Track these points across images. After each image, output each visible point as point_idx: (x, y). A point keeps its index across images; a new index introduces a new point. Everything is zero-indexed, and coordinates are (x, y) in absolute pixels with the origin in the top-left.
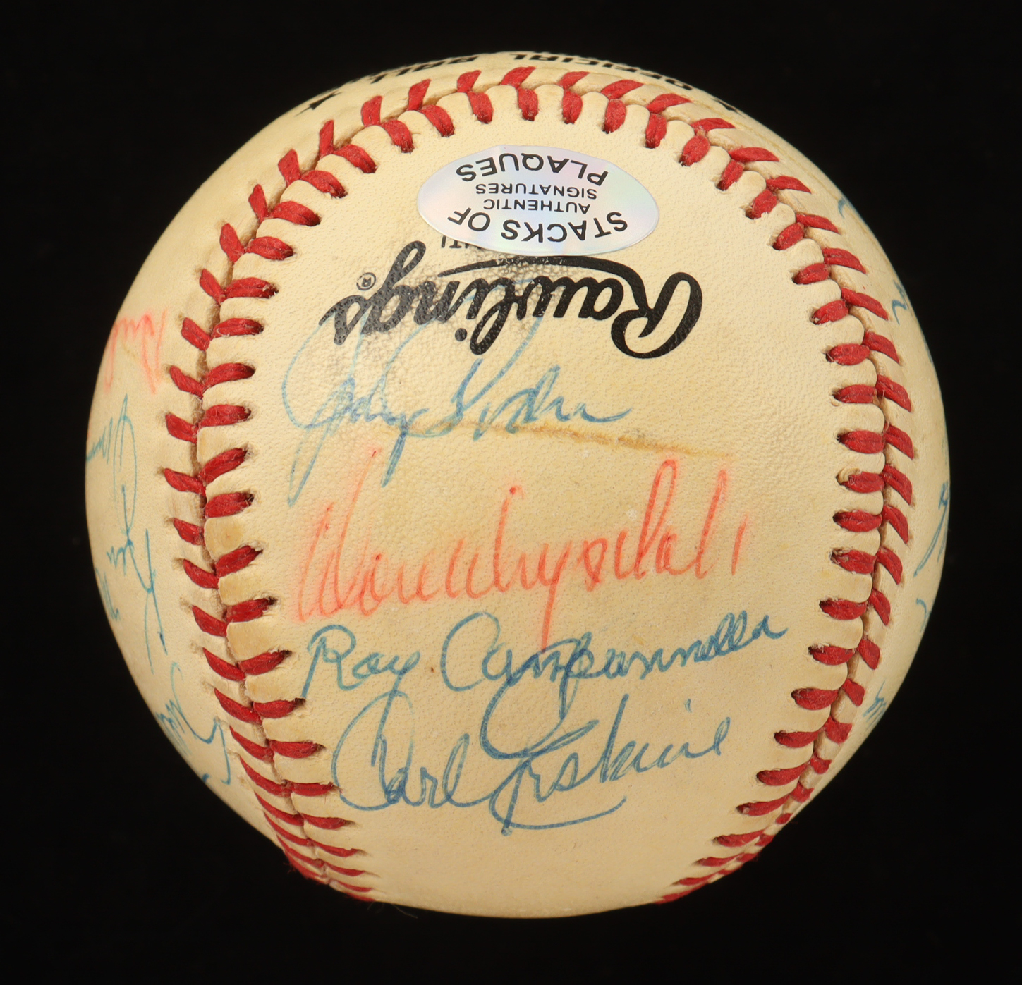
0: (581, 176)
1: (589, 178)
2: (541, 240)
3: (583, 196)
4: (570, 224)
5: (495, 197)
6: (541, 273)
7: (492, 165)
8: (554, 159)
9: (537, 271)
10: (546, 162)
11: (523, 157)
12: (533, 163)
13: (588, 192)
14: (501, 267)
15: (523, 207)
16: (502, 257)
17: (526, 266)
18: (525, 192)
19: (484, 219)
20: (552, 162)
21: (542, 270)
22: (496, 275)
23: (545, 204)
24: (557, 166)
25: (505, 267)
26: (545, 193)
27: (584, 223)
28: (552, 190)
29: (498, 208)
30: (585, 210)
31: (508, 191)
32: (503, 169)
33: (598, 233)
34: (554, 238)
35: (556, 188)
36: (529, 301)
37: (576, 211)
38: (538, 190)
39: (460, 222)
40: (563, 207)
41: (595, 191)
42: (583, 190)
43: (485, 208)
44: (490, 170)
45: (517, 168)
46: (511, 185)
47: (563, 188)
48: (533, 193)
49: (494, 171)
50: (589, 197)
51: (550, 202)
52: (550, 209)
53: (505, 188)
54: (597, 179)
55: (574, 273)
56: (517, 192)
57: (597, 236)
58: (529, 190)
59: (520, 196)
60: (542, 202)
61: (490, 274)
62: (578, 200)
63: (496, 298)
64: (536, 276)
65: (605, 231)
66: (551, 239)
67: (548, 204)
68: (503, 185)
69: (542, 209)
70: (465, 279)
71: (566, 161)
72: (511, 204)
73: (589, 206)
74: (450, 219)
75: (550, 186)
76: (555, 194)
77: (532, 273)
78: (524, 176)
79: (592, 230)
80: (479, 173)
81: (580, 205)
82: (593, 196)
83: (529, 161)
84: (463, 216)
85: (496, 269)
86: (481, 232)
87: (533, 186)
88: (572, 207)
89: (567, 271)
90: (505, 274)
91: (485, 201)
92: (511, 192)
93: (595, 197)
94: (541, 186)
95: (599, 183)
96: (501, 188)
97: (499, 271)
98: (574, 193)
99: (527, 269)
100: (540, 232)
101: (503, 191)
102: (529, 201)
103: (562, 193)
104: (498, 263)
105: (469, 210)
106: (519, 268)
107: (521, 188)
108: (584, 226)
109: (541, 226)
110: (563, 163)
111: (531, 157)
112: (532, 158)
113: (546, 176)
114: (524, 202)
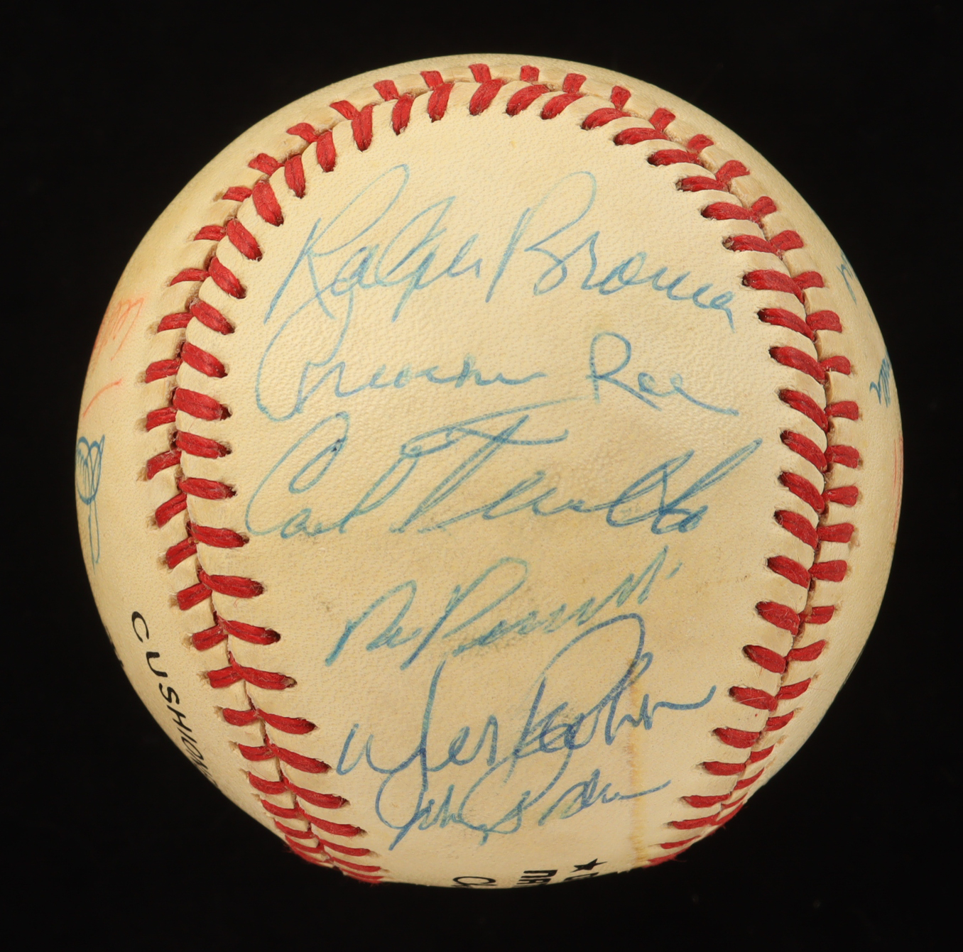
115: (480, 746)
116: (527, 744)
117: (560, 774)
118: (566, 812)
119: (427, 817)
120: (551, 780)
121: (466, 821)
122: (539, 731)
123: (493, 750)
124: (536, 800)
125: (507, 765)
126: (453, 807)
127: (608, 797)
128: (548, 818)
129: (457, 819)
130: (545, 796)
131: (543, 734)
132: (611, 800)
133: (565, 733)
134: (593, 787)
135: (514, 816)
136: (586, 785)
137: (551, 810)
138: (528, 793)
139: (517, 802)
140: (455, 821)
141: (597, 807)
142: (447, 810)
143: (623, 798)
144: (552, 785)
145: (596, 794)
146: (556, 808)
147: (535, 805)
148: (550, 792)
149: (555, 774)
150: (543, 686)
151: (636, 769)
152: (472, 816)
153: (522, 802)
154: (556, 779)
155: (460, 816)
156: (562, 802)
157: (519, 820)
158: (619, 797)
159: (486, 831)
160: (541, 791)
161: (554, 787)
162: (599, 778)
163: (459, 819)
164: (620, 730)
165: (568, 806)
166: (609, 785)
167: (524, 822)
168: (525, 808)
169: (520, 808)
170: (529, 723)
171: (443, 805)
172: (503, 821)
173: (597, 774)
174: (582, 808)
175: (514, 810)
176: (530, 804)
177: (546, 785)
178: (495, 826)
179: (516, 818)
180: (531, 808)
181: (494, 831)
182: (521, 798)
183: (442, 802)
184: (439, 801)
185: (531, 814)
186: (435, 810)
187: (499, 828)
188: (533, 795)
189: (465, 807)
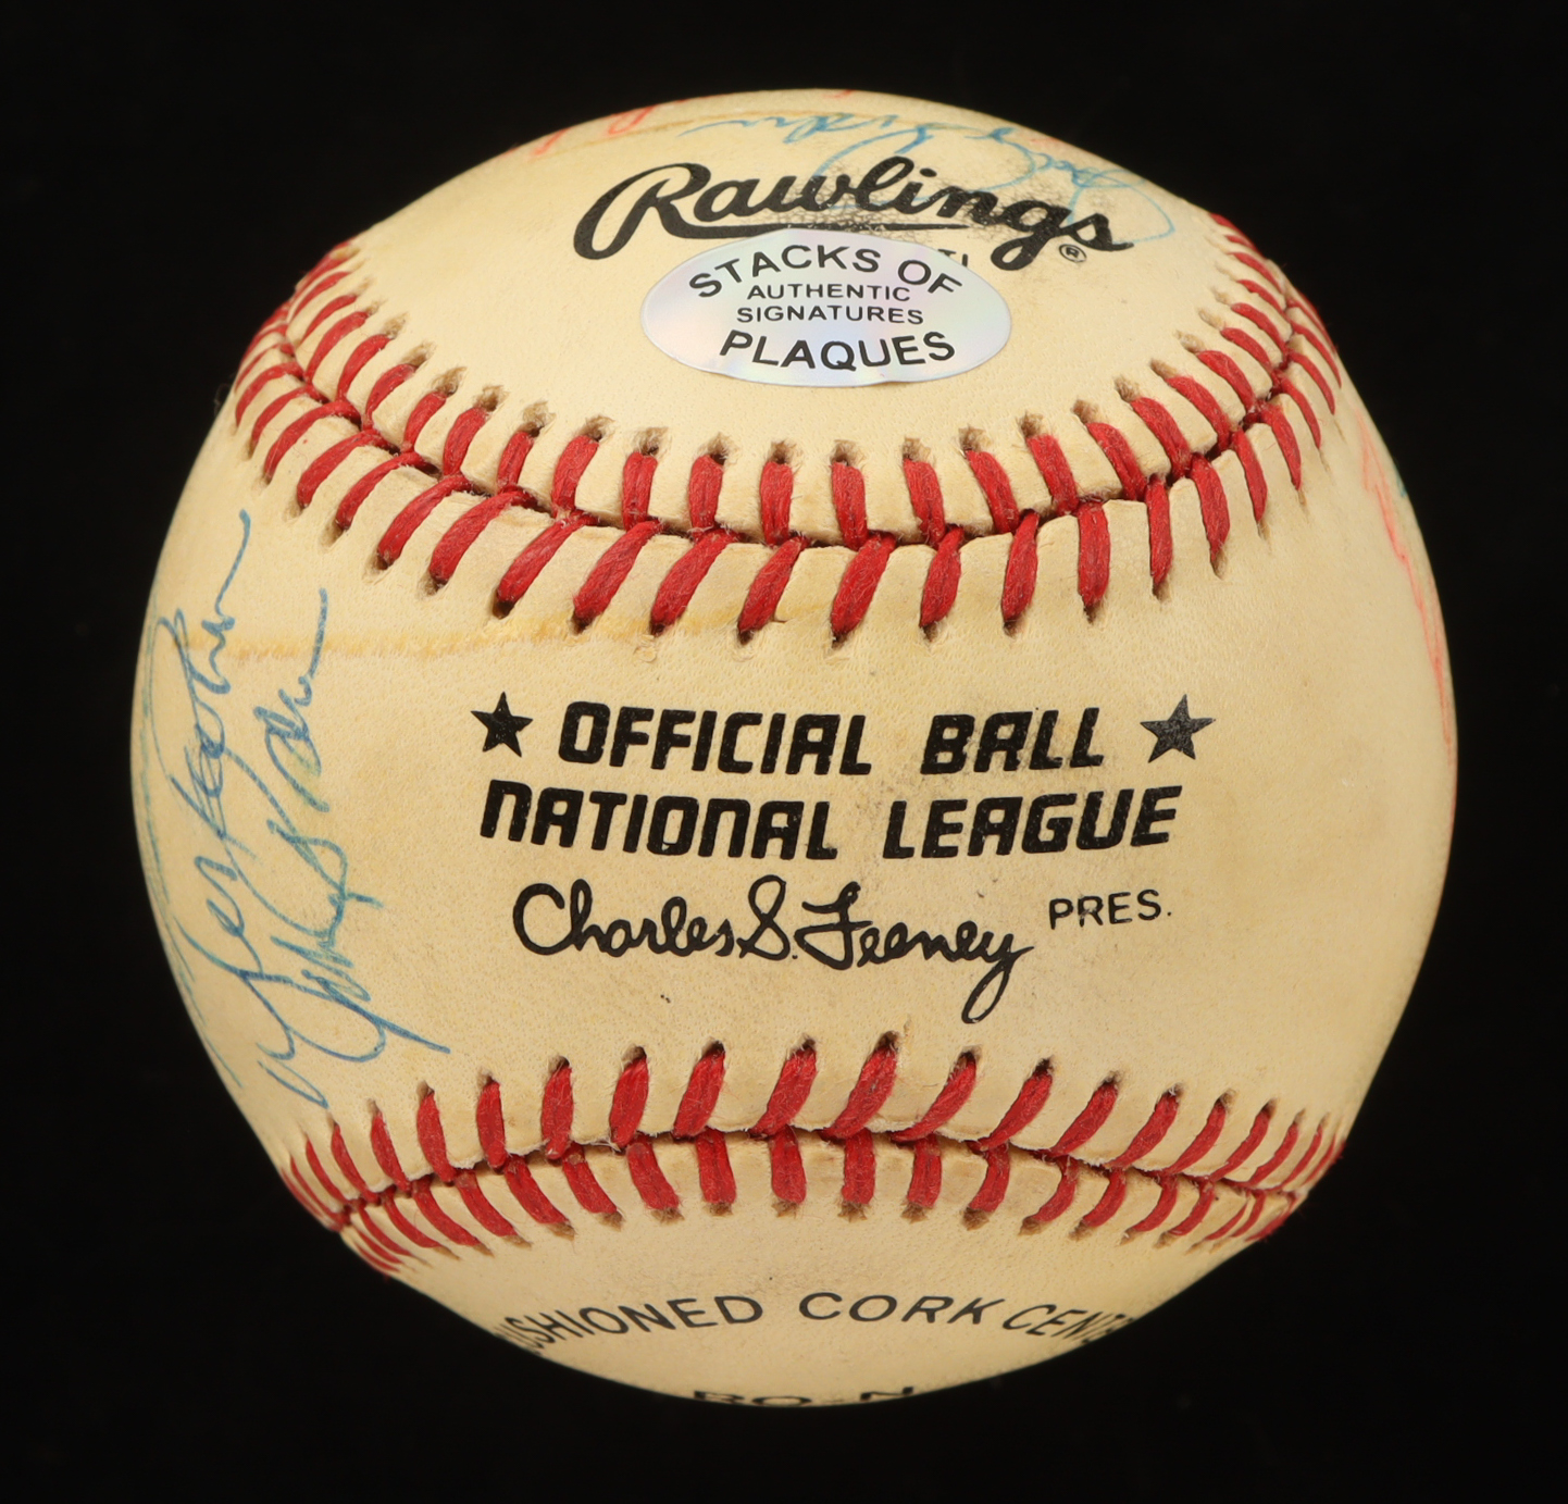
0: (763, 340)
1: (749, 339)
2: (821, 249)
3: (759, 310)
4: (777, 269)
5: (893, 303)
6: (819, 214)
7: (900, 352)
8: (805, 363)
9: (824, 216)
10: (817, 358)
11: (854, 364)
12: (836, 355)
13: (751, 318)
14: (878, 222)
15: (850, 289)
16: (877, 233)
17: (841, 221)
18: (848, 309)
19: (907, 274)
20: (808, 358)
21: (816, 217)
22: (885, 215)
23: (817, 293)
24: (799, 352)
25: (872, 222)
26: (817, 308)
27: (755, 273)
28: (807, 314)
29: (887, 289)
30: (756, 291)
31: (873, 311)
32: (883, 343)
33: (734, 265)
34: (801, 251)
35: (801, 316)
36: (834, 189)
37: (769, 288)
38: (829, 313)
39: (943, 277)
40: (789, 291)
41: (740, 320)
42: (759, 319)
43: (907, 290)
44: (903, 345)
45: (862, 344)
46: (870, 318)
47: (790, 317)
48: (835, 308)
49: (897, 341)
50: (750, 310)
51: (808, 295)
52: (808, 286)
53: (878, 315)
54: (739, 340)
55: (769, 218)
56: (861, 309)
57: (737, 260)
58: (841, 312)
59: (854, 303)
60: (821, 295)
61: (893, 217)
62: (768, 302)
63: (882, 195)
64: (826, 212)
65: (724, 269)
66: (806, 249)
67: (812, 293)
68: (882, 319)
69: (821, 287)
70: (930, 215)
71: (786, 364)
72: (868, 292)
73: (749, 297)
74: (959, 284)
75: (810, 318)
76: (802, 309)
77: (832, 215)
78: (851, 333)
79: (744, 268)
80: (919, 342)
81: (763, 296)
82: (744, 312)
83: (844, 358)
84: (939, 283)
85: (886, 220)
86: (911, 259)
87: (835, 317)
88: (776, 292)
89: (779, 218)
90: (872, 215)
91: (907, 299)
92: (870, 309)
93: (740, 312)
94: (824, 318)
95: (734, 334)
96: (885, 315)
97: (880, 219)
98: (772, 314)
99: (839, 218)
100: (822, 258)
101: (882, 311)
102: (841, 296)
103: (791, 310)
104: (882, 227)
105: (932, 290)
106: (852, 220)
107: (854, 314)
108: (756, 270)
109: (822, 265)
110: (791, 358)
111: (841, 366)
112: (838, 362)
113: (816, 335)
114: (849, 295)
115: (219, 888)
116: (213, 816)
117: (248, 770)
118: (308, 766)
119: (336, 985)
120: (253, 785)
121: (328, 927)
122: (203, 795)
123: (220, 868)
124: (281, 812)
125: (234, 850)
126: (310, 943)
127: (301, 694)
128: (316, 796)
129: (326, 939)
130: (277, 797)
131: (205, 789)
132: (308, 691)
133: (207, 756)
134: (280, 722)
135: (311, 852)
136: (271, 730)
137: (300, 790)
138: (270, 824)
139: (285, 845)
140: (332, 943)
141: (311, 715)
142: (314, 953)
143: (311, 672)
144: (261, 786)
145: (288, 715)
146: (299, 781)
147: (289, 814)
148: (270, 789)
149: (247, 778)
150: (173, 781)
151: (275, 647)
152: (314, 916)
153: (283, 834)
154: (254, 777)
155: (318, 934)
156: (289, 770)
157: (316, 842)
158: (308, 678)
159: (341, 898)
160: (269, 803)
161: (264, 781)
162: (266, 708)
163: (327, 936)
164: (220, 670)
165: (298, 763)
166: (281, 694)
167: (321, 836)
168: (294, 830)
169: (293, 840)
170: (196, 809)
171: (309, 959)
172: (317, 868)
173: (259, 712)
174: (307, 740)
175: (297, 848)
176: (287, 822)
177: (261, 794)
178: (331, 882)
179: (312, 847)
180: (294, 821)
181: (342, 884)
182: (277, 835)
183: (302, 959)
184: (303, 963)
185: (304, 821)
186: (317, 971)
187: (336, 877)
188: (275, 817)
189: (301, 924)
